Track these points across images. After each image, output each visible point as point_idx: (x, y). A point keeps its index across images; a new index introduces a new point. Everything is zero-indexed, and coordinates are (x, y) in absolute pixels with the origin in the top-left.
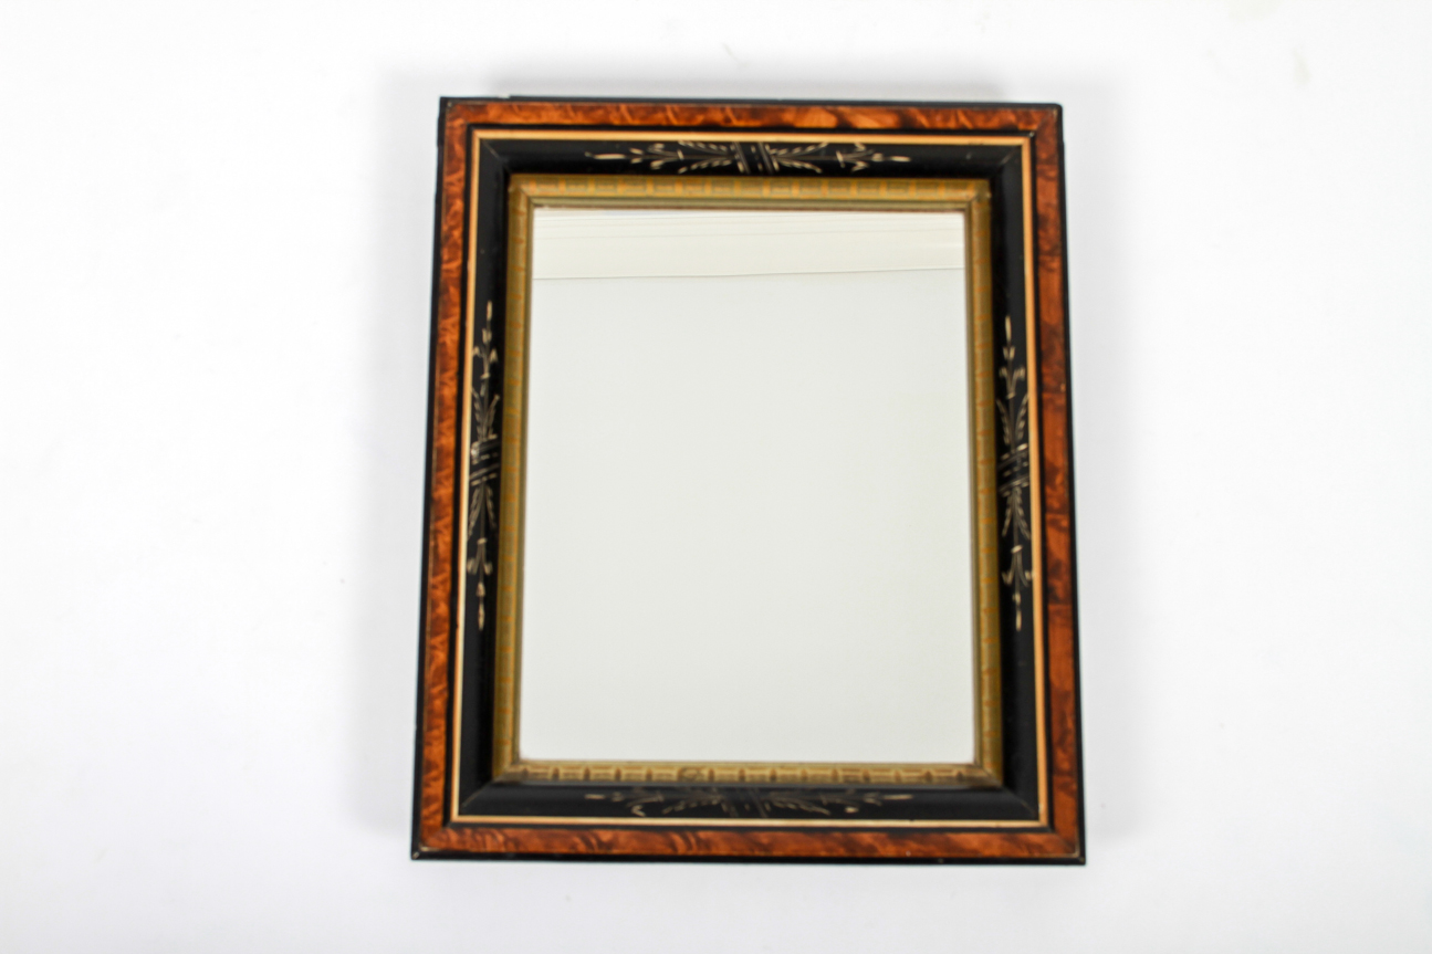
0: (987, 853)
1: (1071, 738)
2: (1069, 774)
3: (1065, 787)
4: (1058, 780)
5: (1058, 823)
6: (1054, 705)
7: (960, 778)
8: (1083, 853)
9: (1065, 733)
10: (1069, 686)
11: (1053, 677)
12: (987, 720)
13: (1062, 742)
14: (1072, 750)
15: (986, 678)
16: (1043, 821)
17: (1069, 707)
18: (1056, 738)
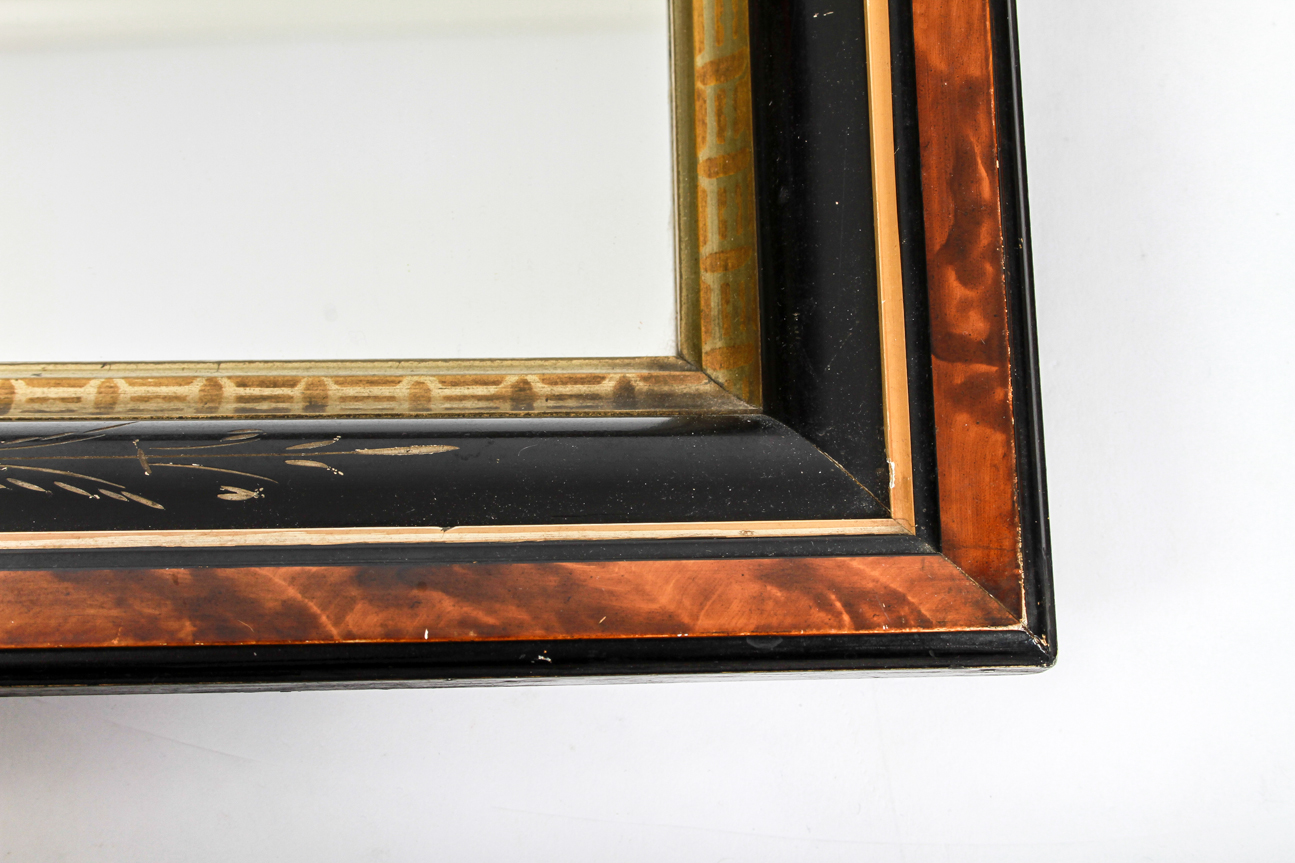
0: (707, 624)
1: (989, 234)
2: (987, 350)
3: (972, 395)
4: (950, 374)
5: (953, 518)
6: (931, 131)
7: (625, 395)
8: (1044, 621)
9: (968, 215)
10: (978, 63)
11: (924, 38)
12: (710, 216)
13: (959, 246)
14: (993, 272)
15: (707, 89)
16: (902, 517)
17: (982, 133)
18: (937, 236)
